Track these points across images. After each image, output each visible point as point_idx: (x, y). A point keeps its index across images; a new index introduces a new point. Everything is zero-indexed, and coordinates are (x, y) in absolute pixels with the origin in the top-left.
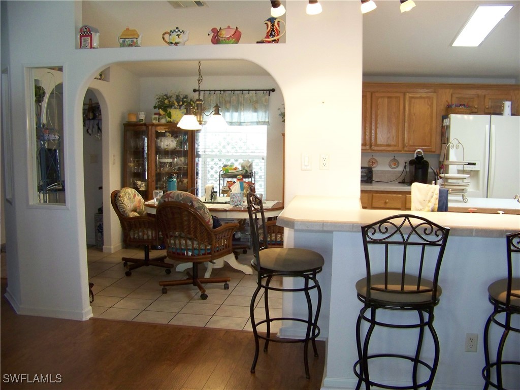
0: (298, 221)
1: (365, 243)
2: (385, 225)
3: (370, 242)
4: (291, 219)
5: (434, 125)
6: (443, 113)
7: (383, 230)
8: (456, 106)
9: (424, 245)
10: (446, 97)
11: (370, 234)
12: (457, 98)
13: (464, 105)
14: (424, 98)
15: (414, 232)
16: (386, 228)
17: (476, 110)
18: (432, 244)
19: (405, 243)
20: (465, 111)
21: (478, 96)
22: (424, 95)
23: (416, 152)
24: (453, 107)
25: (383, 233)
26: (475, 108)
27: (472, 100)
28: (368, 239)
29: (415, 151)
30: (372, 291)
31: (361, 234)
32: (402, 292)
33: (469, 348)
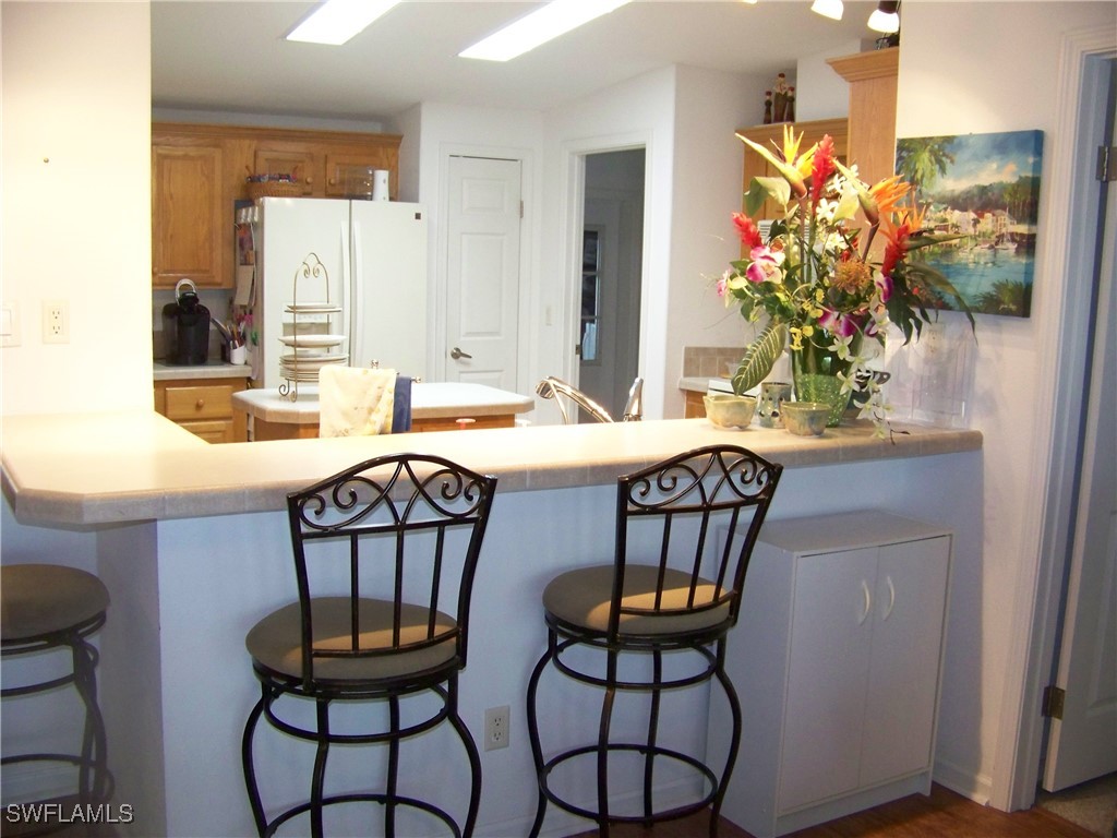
0: (93, 500)
1: (298, 540)
2: (352, 486)
3: (309, 536)
4: (71, 495)
5: (218, 221)
6: (236, 195)
7: (345, 499)
8: (271, 178)
9: (441, 526)
10: (241, 156)
11: (309, 513)
12: (267, 160)
13: (288, 177)
14: (192, 159)
15: (421, 496)
16: (353, 495)
17: (308, 189)
18: (459, 520)
19: (400, 528)
20: (293, 189)
21: (312, 157)
22: (192, 152)
23: (178, 287)
24: (265, 180)
25: (345, 507)
26: (308, 183)
27: (300, 165)
28: (304, 529)
29: (176, 285)
30: (315, 660)
31: (285, 515)
32: (396, 649)
33: (494, 740)
